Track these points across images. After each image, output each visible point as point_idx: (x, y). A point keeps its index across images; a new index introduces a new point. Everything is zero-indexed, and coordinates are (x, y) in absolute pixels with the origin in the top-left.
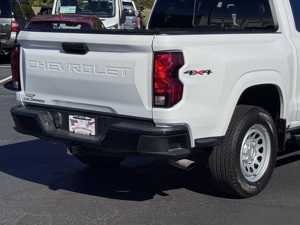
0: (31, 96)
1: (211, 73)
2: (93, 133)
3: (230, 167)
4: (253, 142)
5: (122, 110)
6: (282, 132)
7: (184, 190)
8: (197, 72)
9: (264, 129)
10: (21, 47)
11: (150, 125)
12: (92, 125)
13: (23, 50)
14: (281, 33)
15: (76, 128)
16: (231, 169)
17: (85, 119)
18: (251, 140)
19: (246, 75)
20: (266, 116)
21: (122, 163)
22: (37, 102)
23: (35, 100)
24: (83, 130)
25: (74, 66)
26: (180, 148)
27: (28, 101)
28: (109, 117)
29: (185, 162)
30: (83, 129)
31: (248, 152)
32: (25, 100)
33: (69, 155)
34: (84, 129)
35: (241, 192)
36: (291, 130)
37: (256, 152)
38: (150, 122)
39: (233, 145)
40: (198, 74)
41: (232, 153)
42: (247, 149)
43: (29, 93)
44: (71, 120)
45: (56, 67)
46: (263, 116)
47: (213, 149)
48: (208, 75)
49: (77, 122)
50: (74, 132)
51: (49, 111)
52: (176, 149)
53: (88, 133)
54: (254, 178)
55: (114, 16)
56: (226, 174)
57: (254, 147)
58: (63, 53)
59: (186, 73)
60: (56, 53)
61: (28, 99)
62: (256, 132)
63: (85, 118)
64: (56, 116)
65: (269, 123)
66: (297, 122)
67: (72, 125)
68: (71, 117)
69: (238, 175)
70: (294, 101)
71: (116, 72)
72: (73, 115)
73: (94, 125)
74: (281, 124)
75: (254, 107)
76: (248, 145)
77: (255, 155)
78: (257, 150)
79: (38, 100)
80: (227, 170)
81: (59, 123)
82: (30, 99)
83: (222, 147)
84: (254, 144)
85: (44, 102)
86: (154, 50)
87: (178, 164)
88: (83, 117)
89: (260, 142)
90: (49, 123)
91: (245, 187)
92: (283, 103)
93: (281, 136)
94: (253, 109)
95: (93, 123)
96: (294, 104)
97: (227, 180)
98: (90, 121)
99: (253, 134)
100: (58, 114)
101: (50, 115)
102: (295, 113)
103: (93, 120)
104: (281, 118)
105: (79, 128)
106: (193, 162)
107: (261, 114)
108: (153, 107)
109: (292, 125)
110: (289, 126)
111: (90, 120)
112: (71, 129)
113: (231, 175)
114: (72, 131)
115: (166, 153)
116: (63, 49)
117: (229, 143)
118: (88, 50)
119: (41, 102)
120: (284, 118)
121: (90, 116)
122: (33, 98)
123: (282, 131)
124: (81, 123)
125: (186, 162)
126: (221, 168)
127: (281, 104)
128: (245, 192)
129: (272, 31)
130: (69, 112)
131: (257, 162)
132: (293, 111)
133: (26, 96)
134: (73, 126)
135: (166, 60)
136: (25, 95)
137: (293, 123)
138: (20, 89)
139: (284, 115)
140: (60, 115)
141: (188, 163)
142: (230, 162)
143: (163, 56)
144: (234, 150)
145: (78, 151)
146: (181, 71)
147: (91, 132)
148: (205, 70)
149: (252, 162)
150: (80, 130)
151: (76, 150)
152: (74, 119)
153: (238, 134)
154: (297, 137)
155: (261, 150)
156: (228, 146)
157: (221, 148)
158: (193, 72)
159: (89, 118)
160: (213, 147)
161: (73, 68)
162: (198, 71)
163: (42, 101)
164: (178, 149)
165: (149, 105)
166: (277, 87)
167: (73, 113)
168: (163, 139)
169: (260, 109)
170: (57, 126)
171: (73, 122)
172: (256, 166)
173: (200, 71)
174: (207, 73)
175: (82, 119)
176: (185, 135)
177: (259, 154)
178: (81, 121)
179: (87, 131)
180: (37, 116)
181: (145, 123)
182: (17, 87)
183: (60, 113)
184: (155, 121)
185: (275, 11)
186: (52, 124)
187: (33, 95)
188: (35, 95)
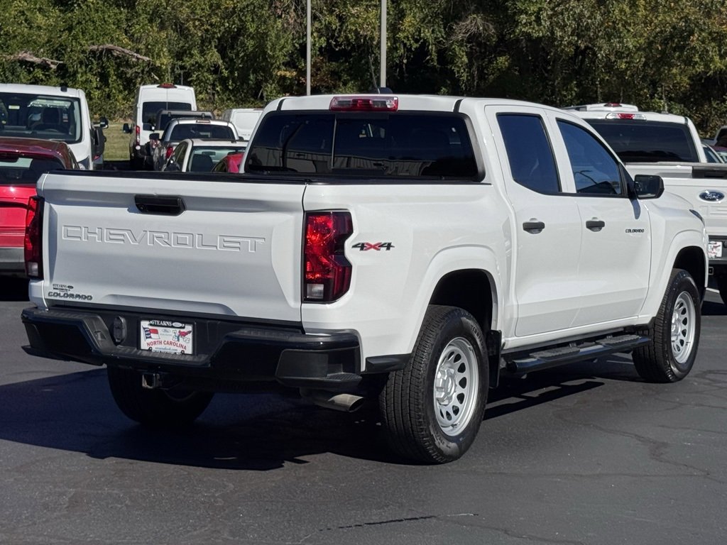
0: (64, 288)
1: (391, 248)
2: (189, 350)
3: (418, 408)
4: (450, 368)
5: (243, 308)
6: (495, 354)
7: (329, 456)
8: (371, 246)
9: (469, 346)
10: (45, 203)
11: (295, 332)
12: (186, 336)
13: (51, 208)
14: (490, 184)
15: (155, 343)
16: (420, 411)
17: (172, 327)
18: (448, 365)
19: (443, 252)
20: (470, 322)
21: (200, 419)
22: (77, 300)
23: (72, 296)
24: (168, 347)
25: (156, 234)
26: (343, 373)
27: (58, 298)
28: (219, 322)
29: (346, 399)
30: (168, 343)
31: (444, 385)
32: (51, 296)
33: (147, 388)
34: (171, 343)
35: (434, 452)
36: (508, 352)
37: (456, 386)
38: (297, 327)
39: (423, 370)
40: (372, 249)
41: (422, 384)
42: (441, 380)
43: (60, 284)
44: (144, 328)
45: (122, 238)
46: (467, 323)
47: (388, 379)
48: (388, 251)
49: (156, 332)
50: (150, 350)
51: (99, 315)
52: (336, 374)
53: (179, 350)
54: (452, 430)
55: (80, 140)
56: (410, 420)
57: (452, 376)
58: (135, 212)
59: (355, 246)
60: (122, 213)
61: (59, 295)
62: (456, 350)
63: (174, 324)
64: (116, 323)
65: (476, 335)
66: (516, 338)
67: (147, 338)
68: (145, 324)
69: (431, 421)
70: (513, 301)
71: (238, 245)
72: (149, 320)
73: (190, 336)
74: (494, 338)
75: (453, 307)
76: (443, 373)
77: (455, 391)
78: (457, 383)
79: (78, 296)
80: (412, 412)
81: (122, 334)
82: (62, 294)
83: (404, 374)
84: (452, 371)
85: (91, 298)
86: (305, 209)
87: (333, 401)
88: (169, 323)
89: (462, 369)
90: (102, 336)
91: (441, 444)
92: (497, 302)
93: (494, 360)
94: (453, 311)
95: (189, 332)
96: (513, 306)
97: (413, 431)
98: (182, 330)
99: (452, 353)
100: (119, 318)
101: (103, 322)
102: (514, 321)
103: (189, 328)
104: (493, 328)
105: (161, 343)
106: (361, 398)
107: (464, 319)
108: (302, 302)
109: (510, 342)
110: (504, 344)
111: (184, 328)
112: (144, 344)
113: (419, 422)
114: (147, 348)
115: (324, 379)
116: (137, 205)
117: (416, 367)
118: (184, 208)
119: (84, 299)
120: (498, 330)
121: (184, 320)
122: (69, 293)
123: (495, 351)
124: (165, 333)
125: (349, 398)
126: (402, 410)
127: (494, 304)
128: (440, 451)
129: (474, 181)
130: (141, 316)
131: (457, 404)
132: (511, 319)
133: (54, 289)
134: (149, 340)
135: (325, 225)
136: (52, 287)
137: (510, 339)
138: (40, 277)
139: (498, 324)
140: (123, 320)
141: (352, 399)
142: (417, 400)
143: (319, 220)
144: (424, 379)
145: (161, 382)
146: (348, 243)
147: (185, 348)
148: (383, 242)
149: (449, 402)
150: (163, 346)
151: (159, 380)
152: (151, 327)
153: (431, 351)
154: (518, 363)
155: (463, 383)
156: (415, 373)
157: (402, 375)
158: (365, 245)
159: (180, 325)
160: (389, 373)
161: (155, 239)
162: (373, 243)
163: (86, 297)
164: (340, 373)
165: (295, 300)
166: (487, 275)
167: (150, 317)
168: (320, 355)
169: (463, 311)
170: (117, 340)
171: (149, 333)
172: (456, 411)
173: (376, 245)
174: (385, 248)
175: (167, 326)
176: (354, 349)
177: (460, 390)
178: (165, 331)
179: (175, 348)
180: (81, 323)
181: (287, 329)
182: (36, 274)
183: (124, 317)
184: (304, 327)
185: (478, 146)
186: (108, 337)
187: (68, 287)
188: (72, 287)
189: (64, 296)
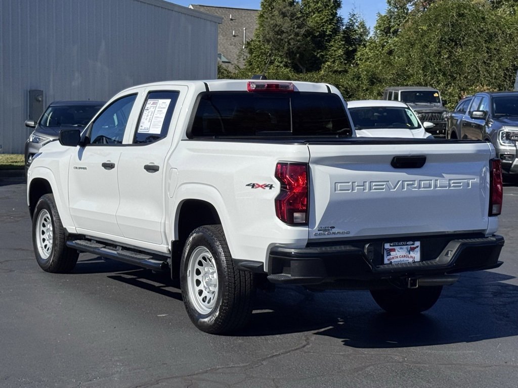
2: (418, 259)
12: (416, 250)
15: (393, 258)
23: (334, 233)
24: (402, 259)
27: (322, 237)
30: (402, 257)
32: (317, 235)
34: (404, 256)
44: (386, 249)
49: (394, 250)
50: (391, 263)
53: (410, 260)
61: (323, 234)
63: (407, 243)
67: (388, 255)
68: (387, 246)
72: (391, 242)
73: (418, 249)
79: (338, 233)
82: (326, 234)
85: (349, 233)
88: (404, 243)
95: (417, 247)
98: (412, 246)
103: (417, 244)
105: (397, 257)
108: (488, 217)
111: (414, 244)
112: (386, 261)
114: (389, 262)
121: (414, 239)
122: (332, 232)
124: (400, 250)
130: (385, 241)
134: (390, 257)
147: (415, 258)
150: (399, 259)
152: (390, 248)
159: (412, 243)
163: (345, 233)
167: (391, 240)
170: (370, 261)
171: (389, 252)
175: (403, 245)
178: (401, 248)
179: (408, 259)
187: (331, 228)
188: (334, 227)
189: (328, 234)
